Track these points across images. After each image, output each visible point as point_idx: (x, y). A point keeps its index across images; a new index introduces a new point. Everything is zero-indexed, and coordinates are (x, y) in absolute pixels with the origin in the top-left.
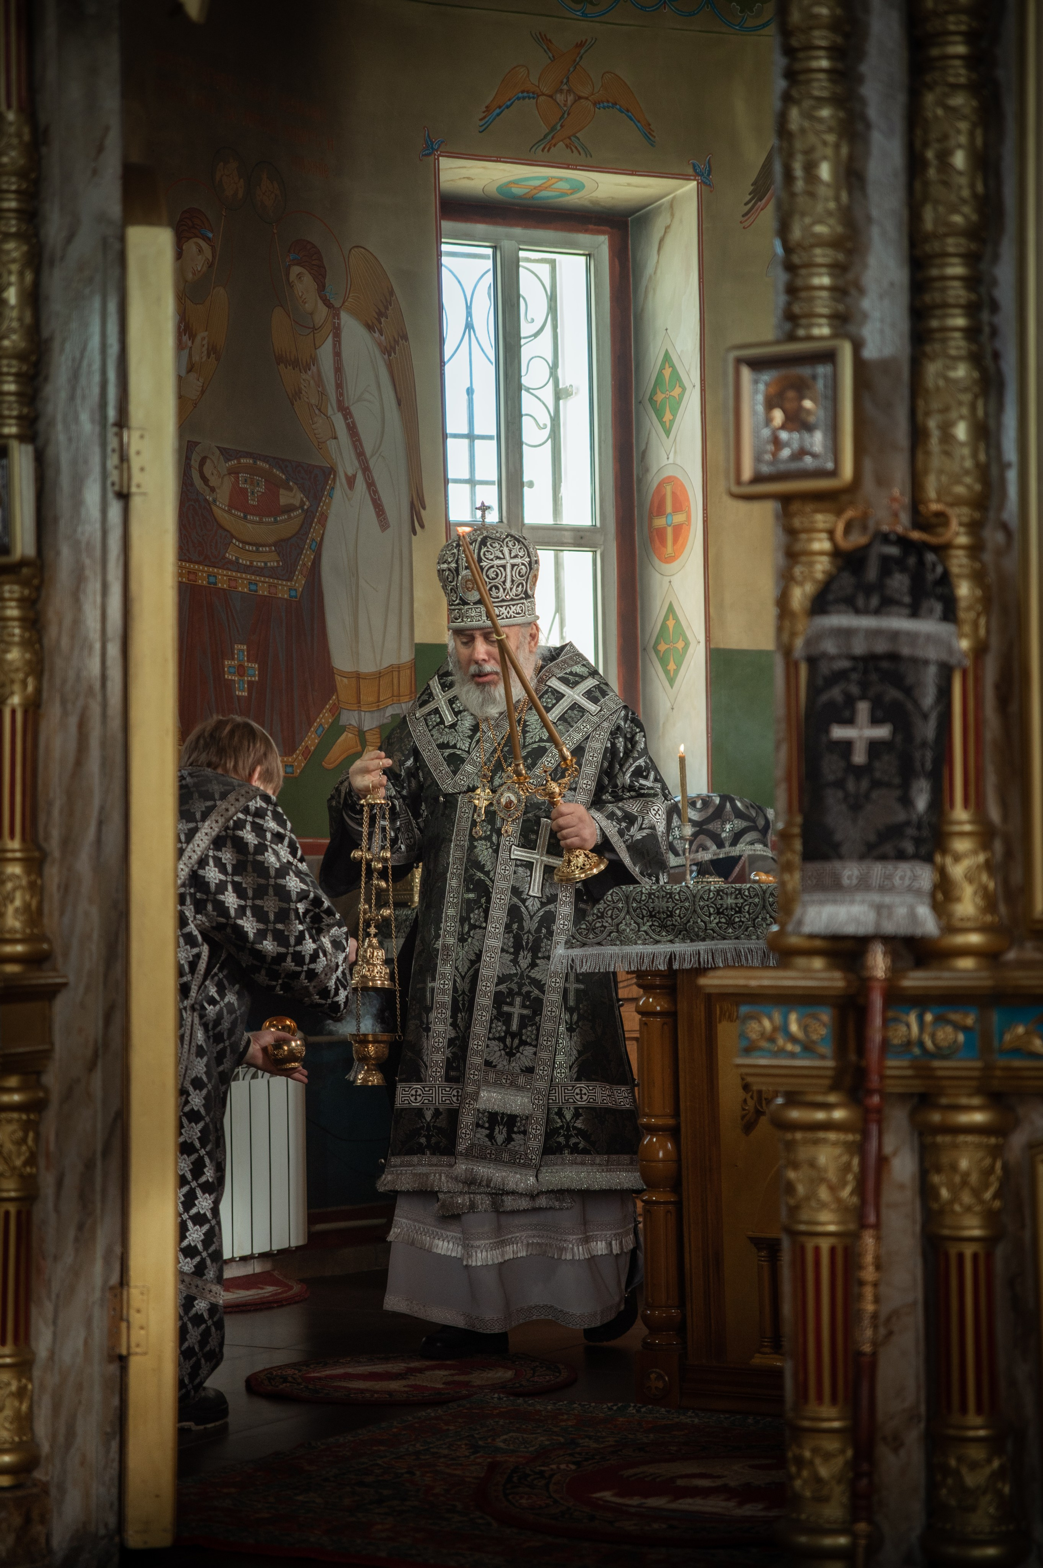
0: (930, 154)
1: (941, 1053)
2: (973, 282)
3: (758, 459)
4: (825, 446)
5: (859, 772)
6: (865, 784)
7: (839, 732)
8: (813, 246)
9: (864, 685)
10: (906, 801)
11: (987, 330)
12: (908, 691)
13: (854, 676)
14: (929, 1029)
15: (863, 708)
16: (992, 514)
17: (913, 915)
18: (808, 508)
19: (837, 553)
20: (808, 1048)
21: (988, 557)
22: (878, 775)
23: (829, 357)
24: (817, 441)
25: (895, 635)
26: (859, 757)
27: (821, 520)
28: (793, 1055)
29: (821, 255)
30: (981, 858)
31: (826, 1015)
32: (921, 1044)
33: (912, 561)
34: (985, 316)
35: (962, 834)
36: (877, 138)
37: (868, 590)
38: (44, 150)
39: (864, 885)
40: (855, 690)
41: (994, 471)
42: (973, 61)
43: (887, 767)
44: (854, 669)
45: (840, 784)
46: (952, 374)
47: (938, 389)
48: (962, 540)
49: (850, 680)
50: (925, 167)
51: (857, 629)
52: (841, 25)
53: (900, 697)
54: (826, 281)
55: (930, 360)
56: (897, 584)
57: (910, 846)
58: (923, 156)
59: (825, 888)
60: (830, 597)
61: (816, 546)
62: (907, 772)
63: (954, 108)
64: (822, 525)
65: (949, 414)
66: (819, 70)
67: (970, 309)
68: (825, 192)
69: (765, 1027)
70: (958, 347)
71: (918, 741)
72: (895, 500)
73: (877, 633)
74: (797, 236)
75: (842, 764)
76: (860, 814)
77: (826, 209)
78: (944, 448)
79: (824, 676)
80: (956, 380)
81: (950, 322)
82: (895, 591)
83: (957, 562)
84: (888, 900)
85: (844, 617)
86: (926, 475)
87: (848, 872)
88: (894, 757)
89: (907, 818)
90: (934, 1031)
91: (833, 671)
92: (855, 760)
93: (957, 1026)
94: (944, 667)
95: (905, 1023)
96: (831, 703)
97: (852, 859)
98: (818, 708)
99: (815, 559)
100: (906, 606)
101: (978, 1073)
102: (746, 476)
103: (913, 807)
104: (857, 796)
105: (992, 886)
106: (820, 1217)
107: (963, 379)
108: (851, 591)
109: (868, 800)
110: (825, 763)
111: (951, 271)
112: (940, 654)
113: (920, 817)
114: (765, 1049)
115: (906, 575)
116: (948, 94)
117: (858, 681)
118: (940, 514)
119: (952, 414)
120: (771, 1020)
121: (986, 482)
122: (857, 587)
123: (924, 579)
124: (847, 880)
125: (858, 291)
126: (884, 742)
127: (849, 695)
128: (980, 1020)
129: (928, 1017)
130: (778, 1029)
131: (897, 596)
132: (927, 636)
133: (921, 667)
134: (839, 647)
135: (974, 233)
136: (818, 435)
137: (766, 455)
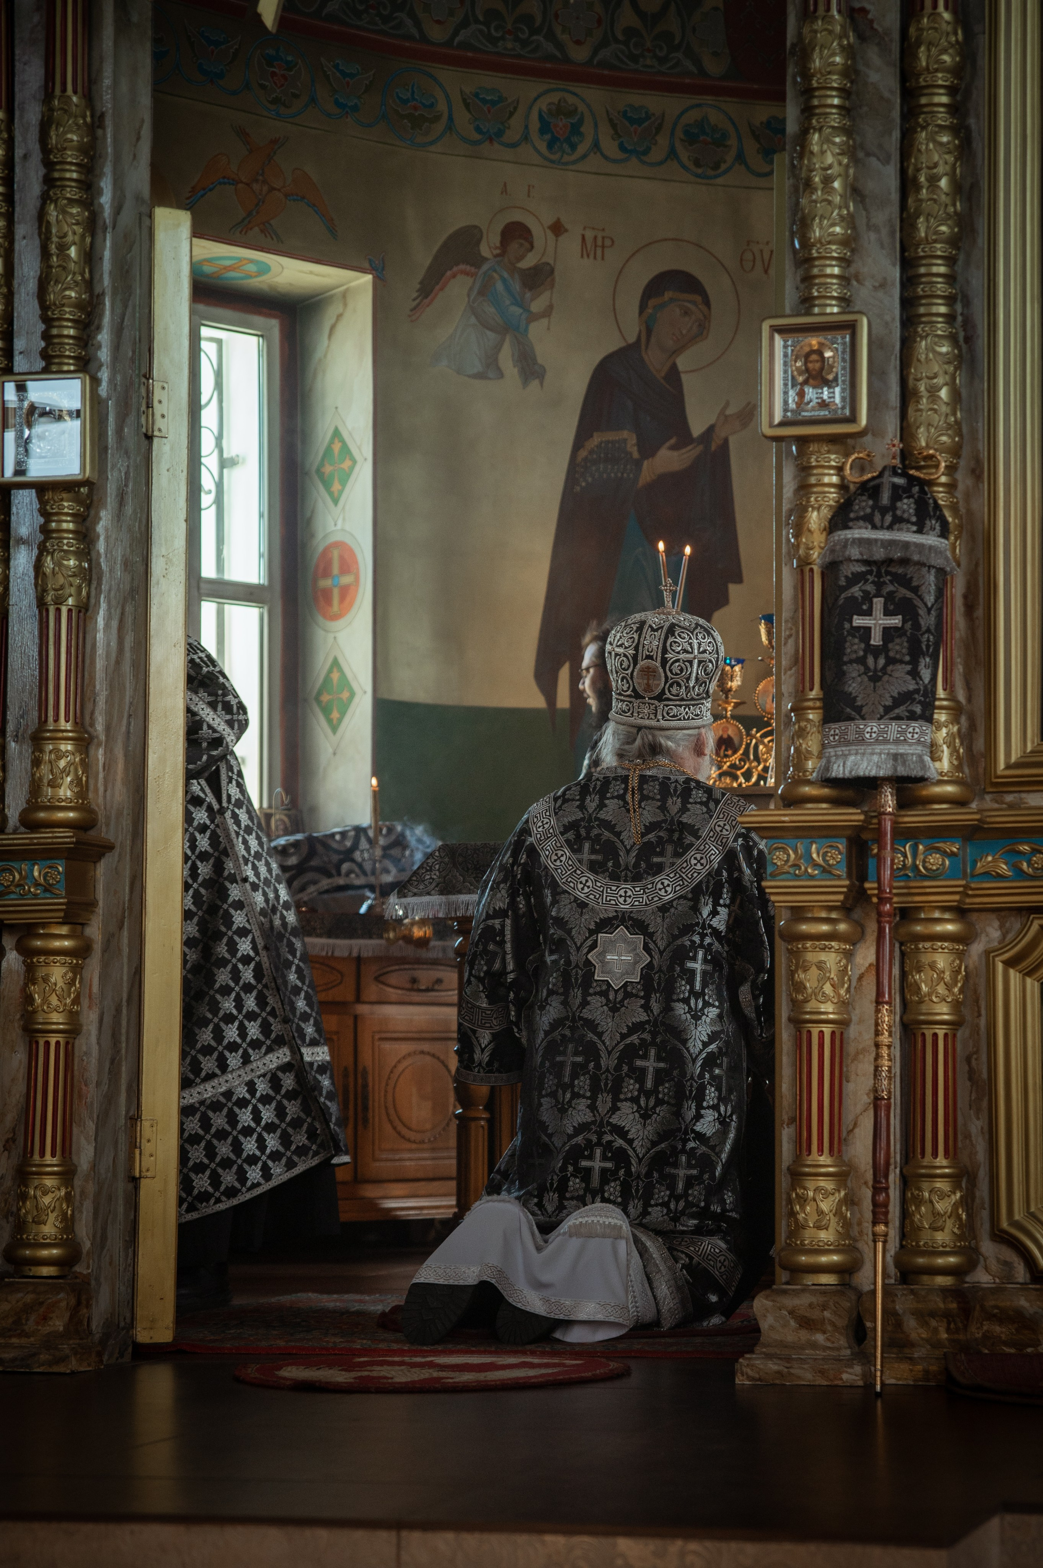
0: (922, 179)
1: (932, 875)
2: (950, 279)
4: (843, 399)
5: (876, 652)
6: (882, 661)
7: (858, 621)
8: (829, 243)
9: (879, 585)
10: (915, 674)
11: (960, 319)
12: (915, 590)
13: (871, 578)
14: (921, 857)
15: (878, 603)
16: (962, 463)
18: (825, 447)
19: (842, 487)
20: (826, 871)
21: (959, 494)
22: (891, 654)
23: (852, 328)
24: (836, 395)
25: (906, 545)
26: (876, 640)
27: (834, 459)
28: (812, 877)
29: (835, 250)
30: (955, 729)
31: (842, 845)
32: (915, 867)
33: (916, 489)
34: (959, 307)
35: (942, 707)
36: (873, 162)
37: (884, 511)
38: (100, 132)
39: (882, 739)
40: (870, 588)
41: (965, 428)
42: (953, 109)
43: (899, 647)
44: (870, 572)
45: (862, 661)
46: (938, 349)
47: (928, 359)
48: (943, 479)
49: (867, 581)
50: (918, 188)
51: (876, 540)
52: (850, 72)
53: (909, 594)
54: (836, 271)
55: (922, 338)
56: (905, 507)
57: (918, 709)
58: (915, 179)
59: (848, 743)
60: (852, 515)
61: (826, 480)
62: (916, 652)
63: (941, 144)
64: (833, 463)
65: (935, 381)
66: (833, 106)
67: (950, 300)
68: (837, 199)
69: (789, 855)
70: (941, 329)
71: (924, 629)
72: (894, 446)
73: (892, 543)
74: (817, 234)
75: (863, 646)
76: (878, 684)
77: (838, 214)
78: (931, 406)
79: (846, 577)
80: (940, 354)
81: (934, 309)
82: (904, 512)
83: (941, 496)
84: (902, 749)
85: (863, 531)
86: (918, 427)
87: (869, 729)
88: (905, 639)
89: (916, 687)
90: (926, 857)
91: (852, 573)
92: (872, 642)
93: (945, 854)
94: (941, 572)
95: (901, 853)
96: (853, 598)
97: (872, 719)
98: (841, 602)
99: (827, 489)
100: (913, 524)
101: (961, 889)
102: (777, 421)
103: (921, 679)
104: (875, 670)
105: (961, 750)
106: (823, 1008)
107: (947, 353)
108: (868, 510)
109: (885, 673)
110: (848, 644)
111: (935, 270)
112: (939, 562)
113: (925, 687)
114: (788, 873)
115: (911, 500)
116: (937, 133)
117: (873, 582)
118: (932, 457)
119: (939, 381)
120: (795, 852)
121: (961, 436)
122: (873, 508)
123: (927, 504)
124: (868, 736)
125: (858, 281)
126: (896, 629)
127: (866, 593)
128: (962, 848)
129: (921, 847)
130: (800, 858)
131: (906, 516)
132: (931, 547)
133: (925, 569)
134: (861, 554)
135: (954, 242)
136: (837, 390)
137: (792, 406)
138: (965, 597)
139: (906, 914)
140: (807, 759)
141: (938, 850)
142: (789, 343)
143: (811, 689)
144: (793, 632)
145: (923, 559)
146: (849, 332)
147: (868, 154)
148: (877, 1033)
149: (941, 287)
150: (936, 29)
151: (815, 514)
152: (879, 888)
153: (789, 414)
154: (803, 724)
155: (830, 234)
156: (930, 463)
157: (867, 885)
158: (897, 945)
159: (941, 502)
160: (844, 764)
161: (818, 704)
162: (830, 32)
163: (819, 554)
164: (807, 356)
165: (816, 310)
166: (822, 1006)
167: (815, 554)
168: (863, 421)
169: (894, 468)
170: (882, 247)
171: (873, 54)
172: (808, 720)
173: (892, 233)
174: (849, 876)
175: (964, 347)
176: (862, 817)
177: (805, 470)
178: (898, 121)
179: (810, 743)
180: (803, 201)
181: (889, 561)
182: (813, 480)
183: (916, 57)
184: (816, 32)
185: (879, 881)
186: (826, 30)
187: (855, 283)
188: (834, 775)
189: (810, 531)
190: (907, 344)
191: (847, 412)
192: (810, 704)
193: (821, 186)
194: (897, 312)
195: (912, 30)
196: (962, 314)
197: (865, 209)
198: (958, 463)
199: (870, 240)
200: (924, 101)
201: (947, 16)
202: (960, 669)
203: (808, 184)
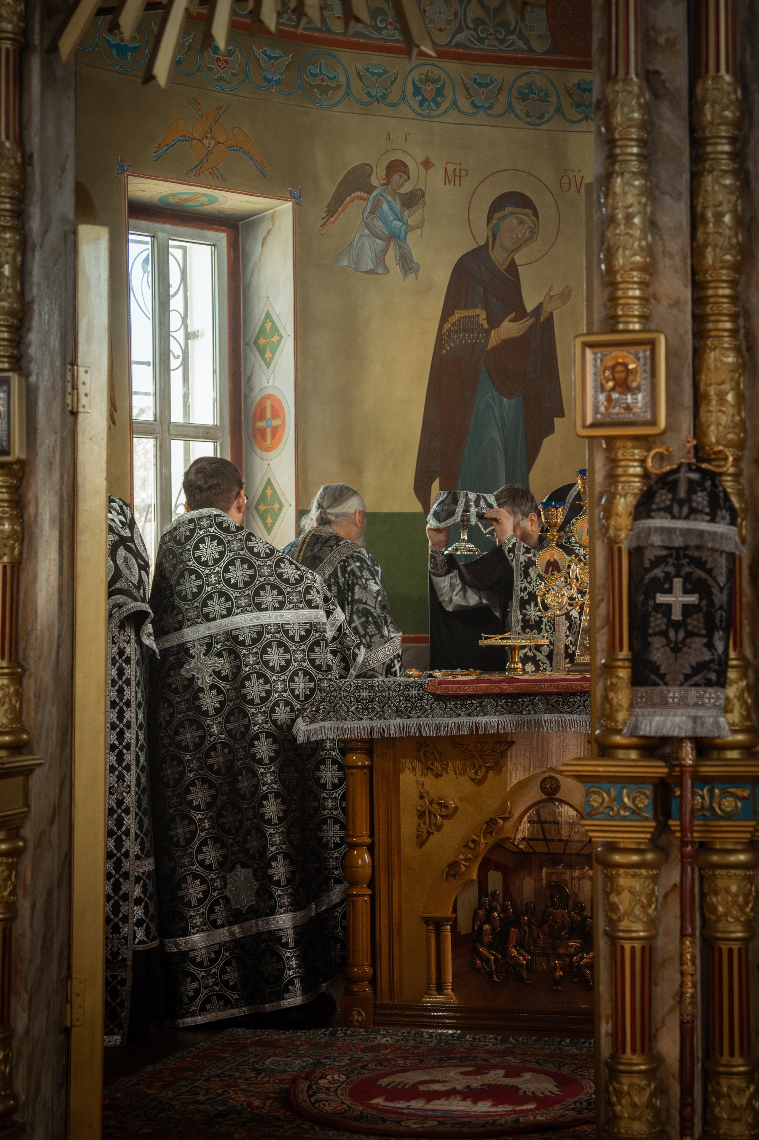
0: (709, 215)
1: (728, 816)
2: (734, 299)
3: (596, 410)
4: (645, 404)
5: (677, 626)
6: (681, 635)
7: (661, 598)
8: (631, 269)
9: (678, 567)
10: (710, 646)
11: (742, 331)
12: (709, 572)
13: (671, 561)
14: (717, 800)
15: (678, 582)
16: (746, 453)
17: (717, 723)
18: (630, 444)
19: (646, 476)
20: (636, 812)
21: (743, 480)
22: (690, 628)
23: (652, 344)
24: (639, 401)
25: (701, 534)
26: (677, 615)
27: (638, 453)
29: (636, 276)
30: (744, 683)
31: (649, 791)
32: (712, 809)
33: (708, 483)
34: (741, 322)
35: (733, 667)
36: (667, 200)
37: (681, 503)
38: (30, 170)
39: (683, 703)
40: (671, 569)
41: (748, 425)
42: (734, 156)
43: (696, 622)
44: (670, 556)
45: (664, 634)
46: (725, 359)
47: (716, 368)
48: (731, 470)
49: (667, 563)
50: (706, 223)
51: (675, 529)
52: (646, 126)
53: (704, 575)
54: (637, 293)
55: (711, 350)
56: (700, 499)
57: (713, 677)
58: (703, 215)
59: (653, 705)
60: (654, 507)
61: (631, 471)
62: (711, 627)
63: (725, 186)
64: (637, 457)
65: (722, 387)
66: (632, 154)
67: (734, 317)
68: (637, 233)
69: (603, 798)
70: (727, 342)
71: (717, 606)
72: (689, 442)
73: (688, 532)
74: (621, 262)
75: (665, 620)
76: (679, 655)
77: (639, 246)
78: (720, 408)
79: (650, 560)
80: (727, 364)
81: (721, 325)
82: (698, 503)
83: (729, 484)
84: (700, 713)
85: (664, 521)
86: (709, 426)
87: (671, 695)
88: (701, 615)
89: (711, 657)
90: (721, 800)
91: (655, 557)
92: (673, 617)
93: (737, 797)
94: (731, 557)
95: (700, 795)
96: (655, 579)
97: (674, 685)
98: (646, 581)
99: (632, 479)
100: (707, 514)
101: (751, 829)
102: (589, 421)
103: (716, 650)
104: (676, 642)
105: (749, 701)
106: (634, 927)
107: (733, 363)
108: (668, 503)
109: (685, 645)
110: (652, 619)
111: (721, 292)
112: (729, 547)
113: (720, 657)
114: (603, 813)
115: (705, 493)
116: (721, 177)
117: (673, 565)
118: (720, 452)
119: (727, 387)
120: (609, 794)
121: (745, 432)
122: (673, 500)
123: (717, 496)
124: (670, 700)
125: (656, 299)
126: (693, 606)
127: (667, 574)
128: (753, 793)
129: (717, 791)
130: (614, 800)
131: (700, 507)
132: (722, 535)
133: (717, 555)
134: (662, 541)
135: (737, 268)
136: (640, 396)
137: (602, 409)
138: (750, 568)
139: (705, 847)
140: (617, 711)
141: (731, 794)
142: (599, 356)
143: (621, 650)
144: (605, 597)
145: (717, 546)
146: (648, 347)
147: (663, 193)
148: (682, 963)
149: (726, 307)
150: (719, 90)
151: (622, 500)
152: (681, 825)
153: (599, 416)
154: (614, 680)
155: (632, 263)
156: (719, 456)
157: (671, 822)
158: (697, 869)
159: (729, 490)
160: (651, 723)
161: (627, 664)
162: (630, 92)
163: (627, 535)
164: (613, 369)
165: (621, 327)
166: (632, 925)
167: (623, 535)
168: (662, 423)
169: (689, 465)
170: (676, 271)
171: (665, 108)
172: (618, 677)
173: (684, 259)
174: (656, 818)
175: (747, 355)
176: (666, 770)
177: (613, 462)
178: (688, 165)
179: (620, 697)
180: (609, 234)
181: (687, 548)
182: (620, 471)
183: (701, 112)
184: (617, 92)
185: (681, 819)
186: (625, 90)
187: (653, 301)
188: (642, 733)
189: (617, 515)
190: (698, 353)
191: (649, 416)
192: (620, 663)
193: (623, 222)
194: (689, 326)
195: (699, 91)
196: (744, 327)
197: (661, 239)
198: (743, 455)
199: (665, 264)
200: (709, 149)
201: (728, 78)
202: (746, 629)
203: (611, 220)
